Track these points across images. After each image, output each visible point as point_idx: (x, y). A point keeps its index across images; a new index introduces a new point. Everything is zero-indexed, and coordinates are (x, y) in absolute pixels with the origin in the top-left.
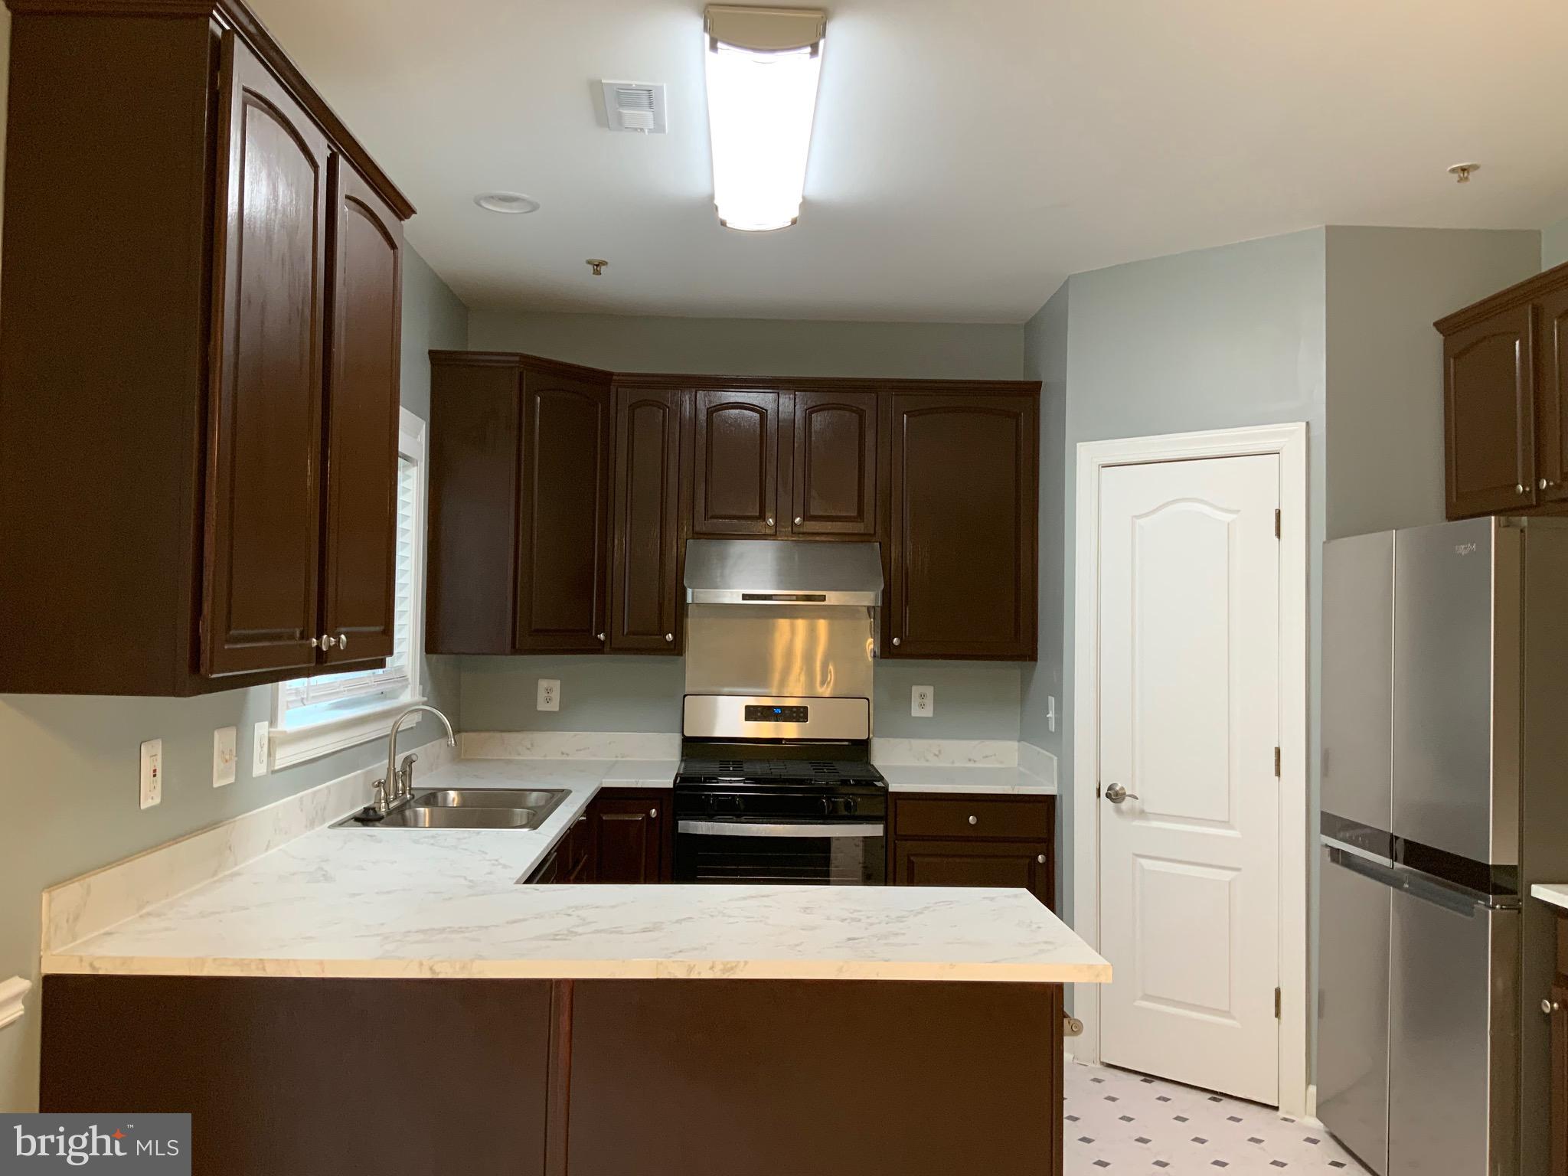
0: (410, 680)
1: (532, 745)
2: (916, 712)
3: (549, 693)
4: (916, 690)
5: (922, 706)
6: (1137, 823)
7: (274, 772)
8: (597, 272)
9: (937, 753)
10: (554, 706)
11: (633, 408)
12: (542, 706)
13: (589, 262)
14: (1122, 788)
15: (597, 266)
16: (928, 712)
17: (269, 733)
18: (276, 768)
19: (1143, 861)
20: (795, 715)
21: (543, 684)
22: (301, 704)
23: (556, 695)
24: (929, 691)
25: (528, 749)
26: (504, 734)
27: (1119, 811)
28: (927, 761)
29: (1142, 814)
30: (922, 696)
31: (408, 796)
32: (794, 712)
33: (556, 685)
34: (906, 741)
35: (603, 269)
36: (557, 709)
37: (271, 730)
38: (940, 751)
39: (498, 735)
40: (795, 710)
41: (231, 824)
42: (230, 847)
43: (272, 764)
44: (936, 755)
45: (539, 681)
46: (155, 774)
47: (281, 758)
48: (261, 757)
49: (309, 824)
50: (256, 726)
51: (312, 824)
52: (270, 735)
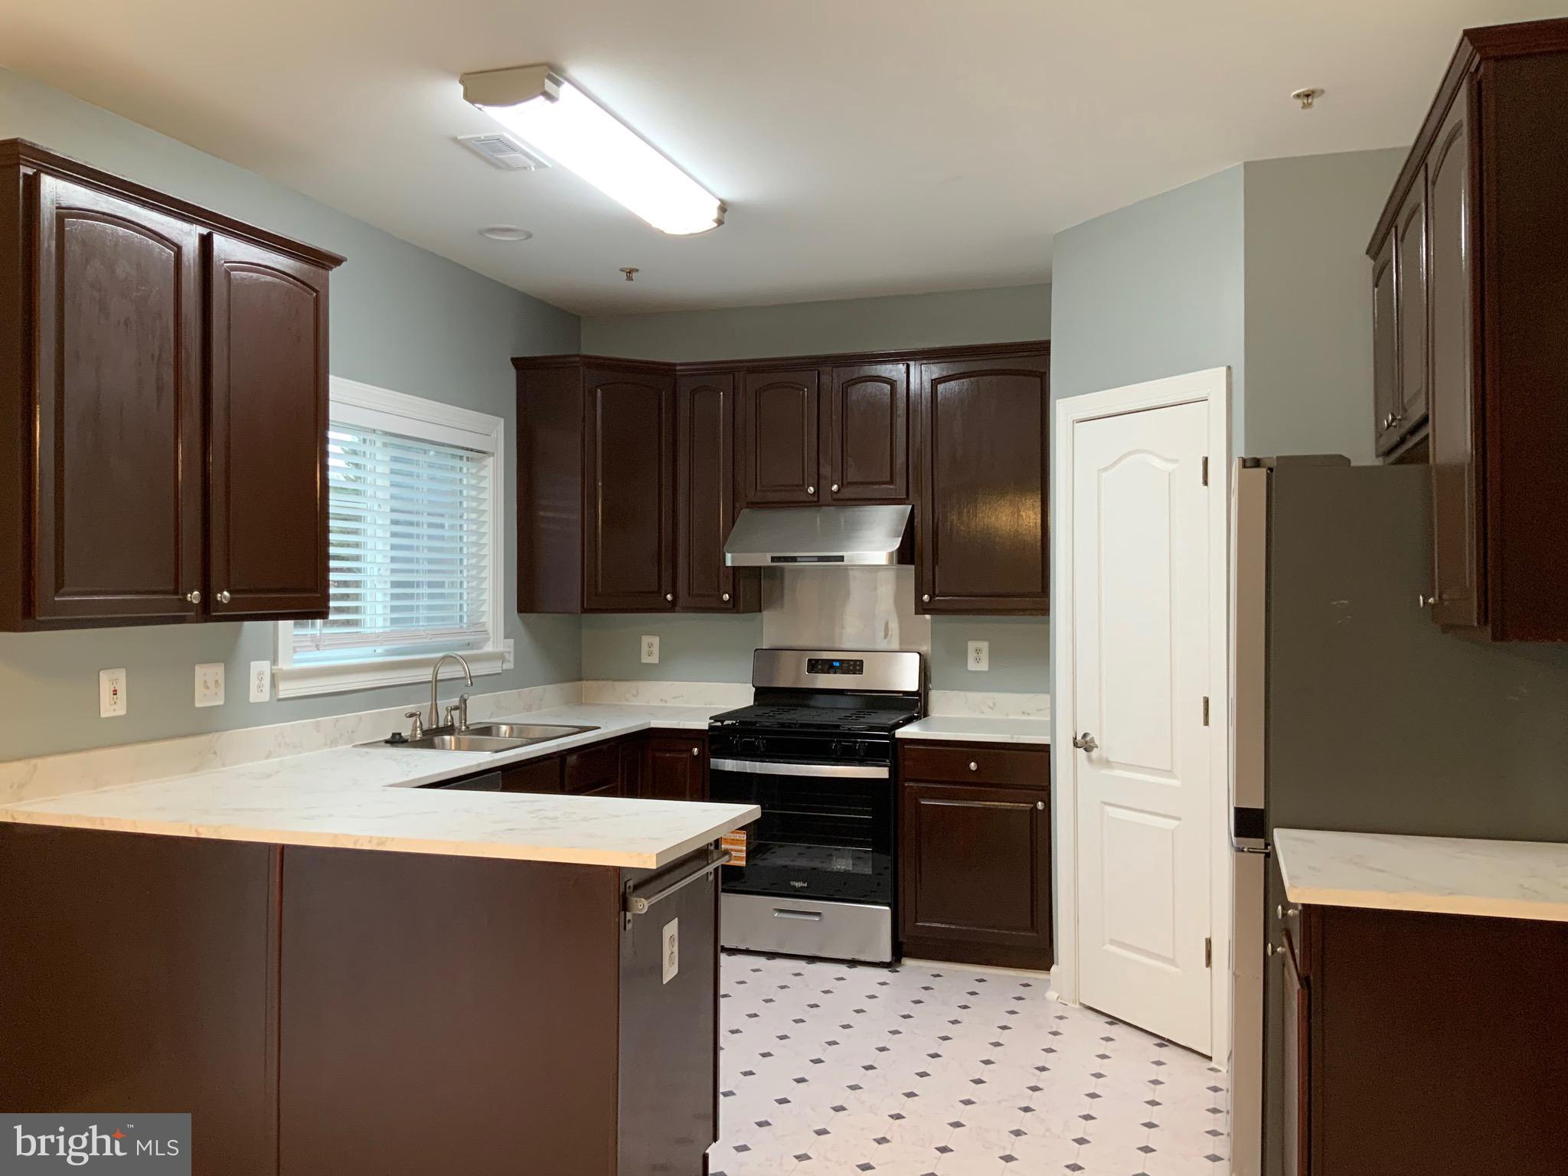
0: (491, 634)
1: (637, 693)
2: (972, 666)
3: (650, 648)
4: (972, 645)
5: (978, 660)
6: (1106, 772)
7: (279, 700)
8: (630, 279)
9: (992, 705)
10: (654, 659)
11: (693, 392)
12: (645, 659)
13: (622, 270)
14: (1092, 739)
15: (630, 273)
16: (984, 666)
17: (271, 670)
18: (280, 697)
19: (1108, 809)
20: (852, 668)
21: (646, 640)
22: (315, 649)
23: (656, 649)
24: (984, 646)
25: (635, 696)
26: (616, 683)
27: (1090, 760)
28: (982, 713)
29: (1107, 763)
30: (978, 651)
31: (464, 727)
32: (851, 665)
33: (656, 640)
34: (962, 693)
35: (634, 275)
36: (657, 662)
37: (273, 667)
38: (994, 704)
39: (610, 683)
40: (852, 663)
41: (217, 735)
42: (215, 753)
43: (277, 694)
44: (991, 708)
45: (643, 637)
46: (115, 693)
47: (286, 690)
48: (260, 687)
49: (329, 742)
50: (252, 663)
51: (334, 742)
52: (274, 671)
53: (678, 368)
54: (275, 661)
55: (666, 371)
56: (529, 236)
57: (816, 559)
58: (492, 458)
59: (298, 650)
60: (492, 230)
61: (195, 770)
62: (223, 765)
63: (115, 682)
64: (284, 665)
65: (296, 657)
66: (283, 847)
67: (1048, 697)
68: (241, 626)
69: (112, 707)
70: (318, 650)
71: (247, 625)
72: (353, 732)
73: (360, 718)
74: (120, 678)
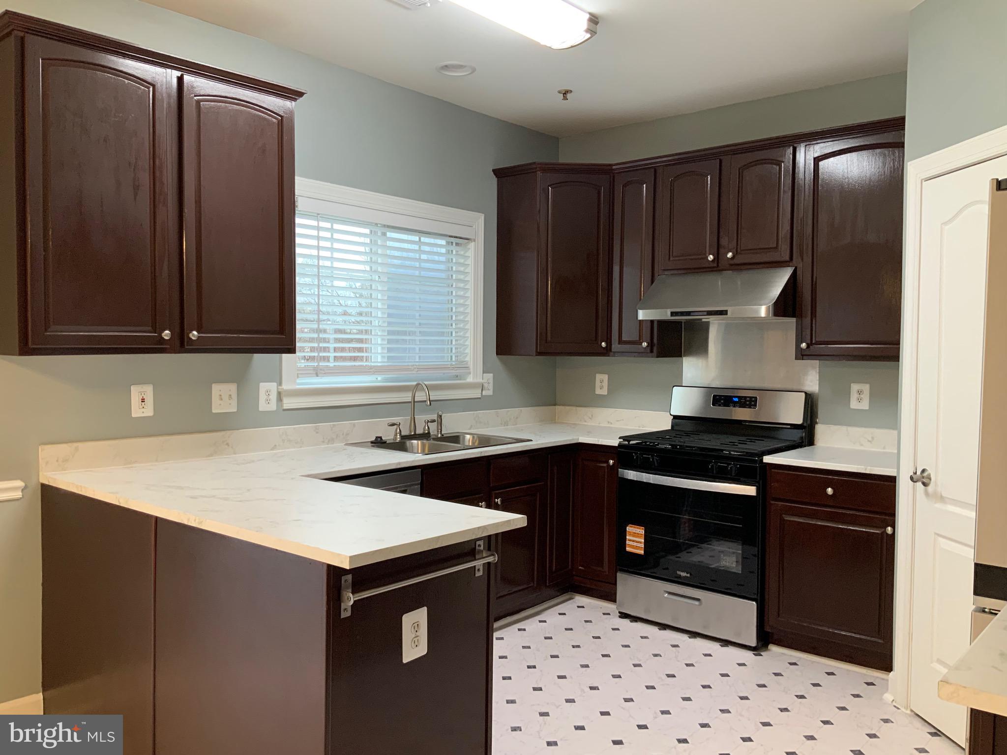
0: (472, 370)
1: (592, 416)
2: (854, 404)
3: (602, 383)
4: (855, 387)
5: (859, 400)
6: (938, 506)
7: (284, 410)
8: (565, 98)
9: (870, 439)
10: (605, 392)
11: (625, 186)
12: (598, 391)
13: (559, 92)
14: (929, 475)
15: (565, 93)
16: (865, 405)
17: (278, 388)
18: (284, 408)
19: (940, 539)
20: (748, 403)
21: (599, 377)
22: (315, 375)
23: (606, 384)
24: (866, 388)
25: (591, 419)
26: (578, 408)
27: (927, 494)
28: (862, 445)
29: (942, 499)
30: (860, 392)
31: (440, 435)
32: (748, 401)
33: (605, 377)
34: (844, 428)
35: (569, 96)
36: (606, 394)
37: (279, 387)
38: (873, 438)
39: (574, 408)
40: (748, 399)
41: (229, 432)
42: (228, 444)
43: (282, 406)
44: (869, 441)
45: (597, 375)
46: (143, 400)
47: (288, 403)
48: (268, 401)
49: (327, 441)
50: (262, 384)
51: (331, 441)
52: (279, 390)
53: (614, 167)
54: (280, 384)
55: (605, 170)
56: (474, 70)
57: (705, 313)
58: (473, 243)
59: (300, 376)
60: (446, 67)
61: (211, 455)
62: (235, 453)
63: (143, 393)
64: (285, 386)
65: (298, 381)
66: (157, 518)
67: (895, 432)
68: (253, 356)
69: (139, 411)
70: (317, 376)
71: (256, 356)
72: (347, 434)
73: (354, 425)
74: (148, 391)
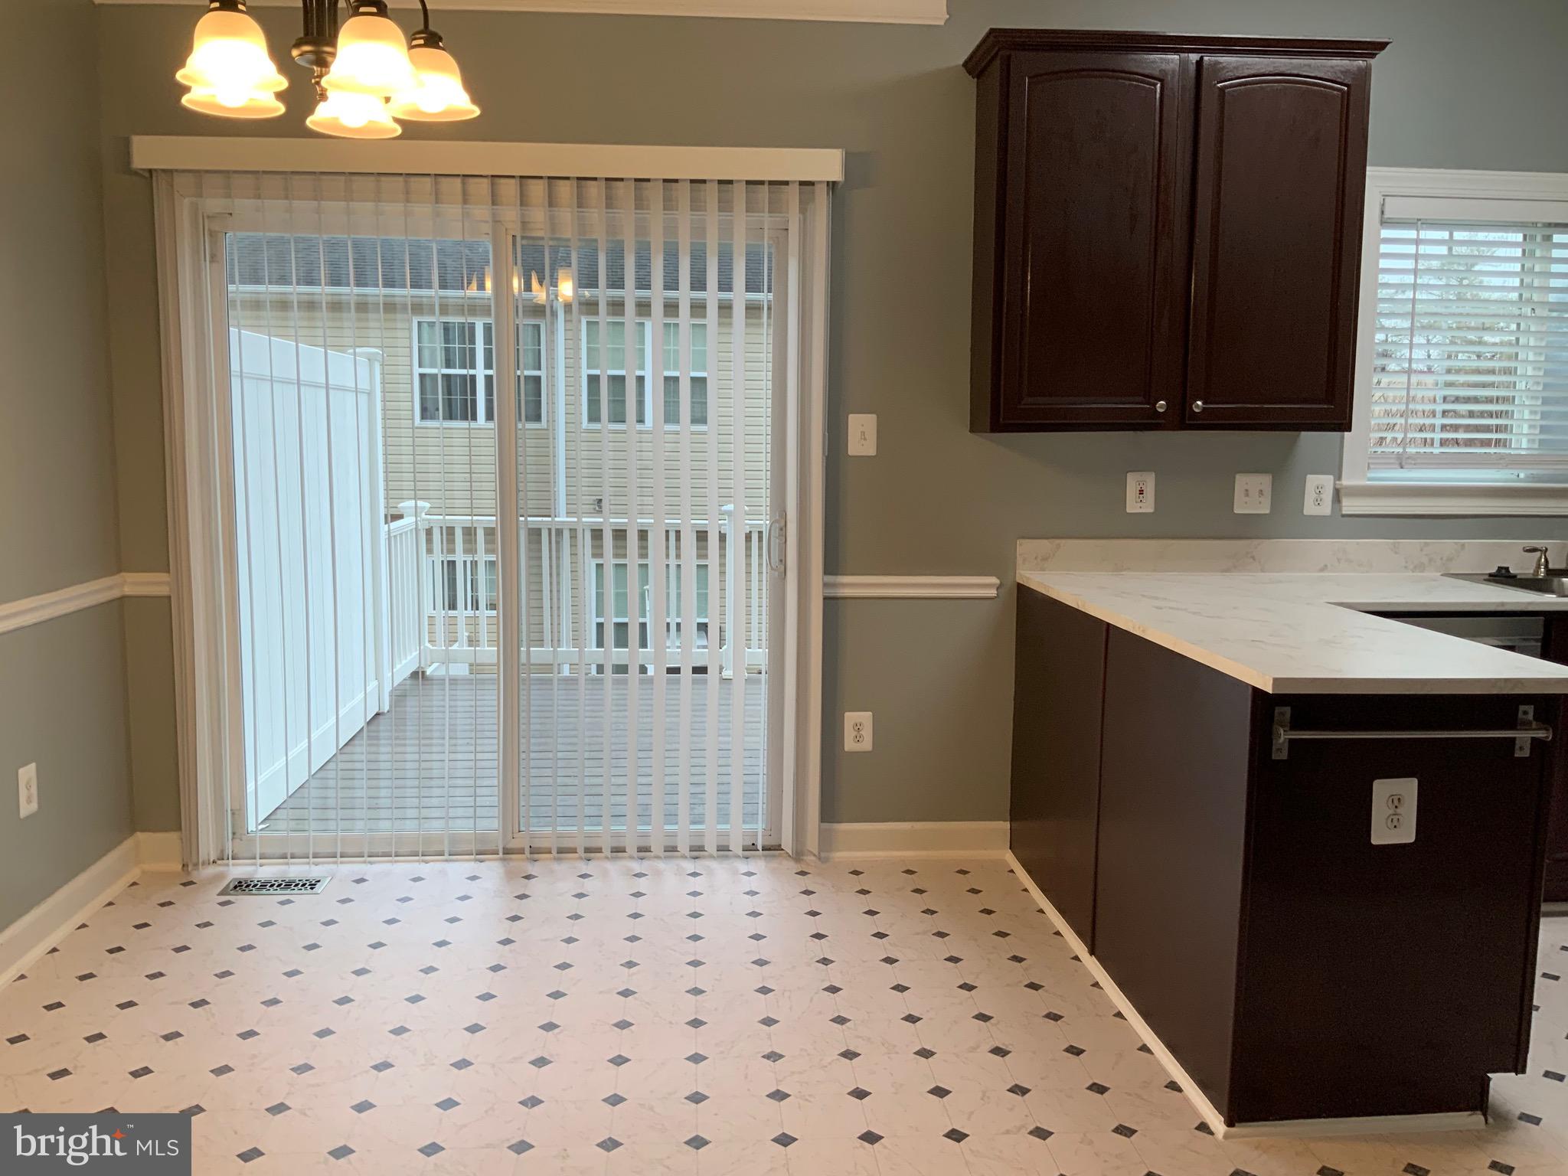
7: (1343, 516)
17: (1335, 484)
18: (1344, 512)
22: (1397, 466)
37: (1337, 482)
41: (1256, 542)
42: (1253, 558)
43: (1341, 510)
46: (1141, 492)
47: (1350, 506)
48: (1318, 502)
49: (1411, 567)
50: (1309, 477)
51: (1420, 567)
52: (1337, 487)
54: (1339, 478)
59: (1372, 466)
61: (1227, 570)
62: (1263, 571)
63: (1143, 483)
64: (1346, 482)
65: (1370, 475)
66: (1108, 624)
68: (1298, 436)
69: (1134, 505)
70: (1402, 468)
71: (1305, 435)
72: (1450, 559)
73: (1463, 545)
74: (1149, 481)
